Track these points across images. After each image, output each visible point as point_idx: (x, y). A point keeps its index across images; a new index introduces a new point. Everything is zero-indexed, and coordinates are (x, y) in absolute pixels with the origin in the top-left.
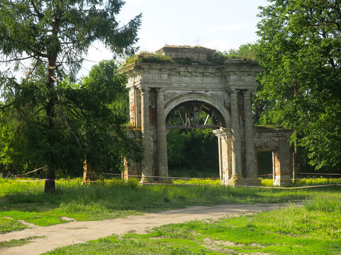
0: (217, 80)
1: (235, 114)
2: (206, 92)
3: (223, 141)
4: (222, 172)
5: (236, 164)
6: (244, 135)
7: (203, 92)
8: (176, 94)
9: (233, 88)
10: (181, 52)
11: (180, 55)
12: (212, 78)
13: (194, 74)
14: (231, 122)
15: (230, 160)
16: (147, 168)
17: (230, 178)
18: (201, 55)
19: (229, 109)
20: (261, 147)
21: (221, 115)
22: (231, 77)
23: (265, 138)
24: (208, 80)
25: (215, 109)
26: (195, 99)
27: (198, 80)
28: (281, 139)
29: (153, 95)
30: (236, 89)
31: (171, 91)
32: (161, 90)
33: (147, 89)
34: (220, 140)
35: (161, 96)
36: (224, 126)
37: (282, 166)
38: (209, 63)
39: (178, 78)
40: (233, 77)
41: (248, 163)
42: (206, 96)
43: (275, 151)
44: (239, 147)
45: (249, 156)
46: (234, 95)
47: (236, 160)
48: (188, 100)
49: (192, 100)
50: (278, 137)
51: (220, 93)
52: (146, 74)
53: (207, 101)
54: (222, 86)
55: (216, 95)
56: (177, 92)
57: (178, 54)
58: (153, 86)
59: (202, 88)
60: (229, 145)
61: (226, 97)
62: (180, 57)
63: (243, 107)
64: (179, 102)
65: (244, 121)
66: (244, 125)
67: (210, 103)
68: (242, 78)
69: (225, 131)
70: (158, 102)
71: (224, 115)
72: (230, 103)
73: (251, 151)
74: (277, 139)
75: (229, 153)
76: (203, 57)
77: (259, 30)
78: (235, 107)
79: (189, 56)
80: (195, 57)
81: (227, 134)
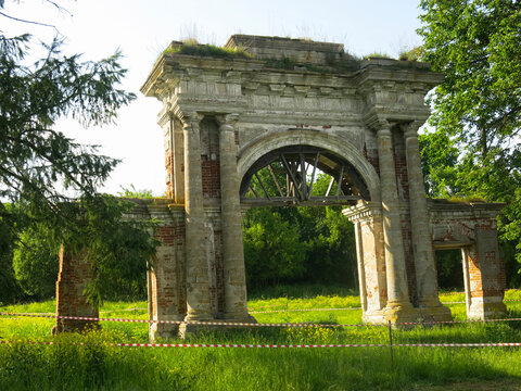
0: (347, 105)
1: (388, 170)
2: (325, 127)
3: (366, 230)
4: (366, 295)
5: (397, 275)
6: (408, 216)
7: (319, 128)
8: (262, 130)
9: (382, 117)
10: (272, 47)
11: (270, 53)
12: (337, 101)
13: (299, 89)
14: (380, 189)
15: (382, 269)
16: (196, 291)
17: (383, 306)
18: (314, 54)
19: (376, 163)
20: (442, 240)
21: (358, 174)
22: (378, 95)
23: (449, 223)
24: (328, 104)
25: (347, 163)
26: (303, 142)
27: (310, 103)
28: (480, 223)
29: (212, 131)
30: (390, 120)
31: (251, 126)
32: (227, 118)
33: (195, 115)
34: (359, 228)
35: (228, 132)
36: (366, 197)
37: (485, 278)
38: (330, 69)
39: (266, 99)
40: (381, 95)
41: (420, 274)
42: (325, 136)
43: (468, 248)
44: (399, 241)
45: (423, 259)
46: (385, 133)
47: (396, 267)
48: (288, 143)
49: (297, 143)
50: (474, 219)
51: (355, 131)
52: (192, 84)
53: (329, 147)
54: (358, 116)
55: (347, 135)
56: (265, 127)
57: (266, 50)
58: (209, 109)
59: (317, 120)
60: (378, 237)
61: (368, 138)
62: (269, 57)
63: (404, 159)
64: (270, 149)
65: (406, 188)
66: (407, 195)
67: (336, 150)
68: (400, 97)
69: (369, 207)
70: (222, 145)
71: (364, 176)
72: (376, 151)
73: (425, 248)
74: (472, 224)
75: (379, 253)
76: (317, 58)
77: (426, 12)
78: (387, 158)
79: (288, 54)
80: (301, 57)
81: (373, 215)
